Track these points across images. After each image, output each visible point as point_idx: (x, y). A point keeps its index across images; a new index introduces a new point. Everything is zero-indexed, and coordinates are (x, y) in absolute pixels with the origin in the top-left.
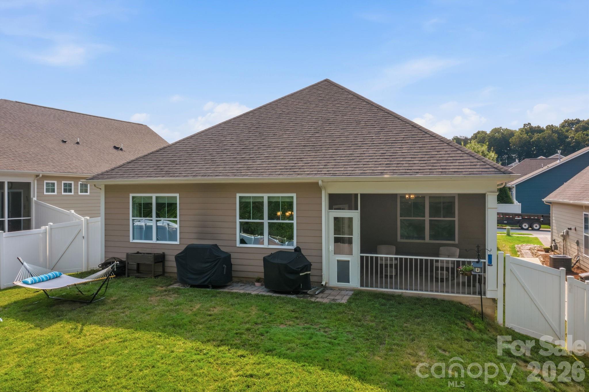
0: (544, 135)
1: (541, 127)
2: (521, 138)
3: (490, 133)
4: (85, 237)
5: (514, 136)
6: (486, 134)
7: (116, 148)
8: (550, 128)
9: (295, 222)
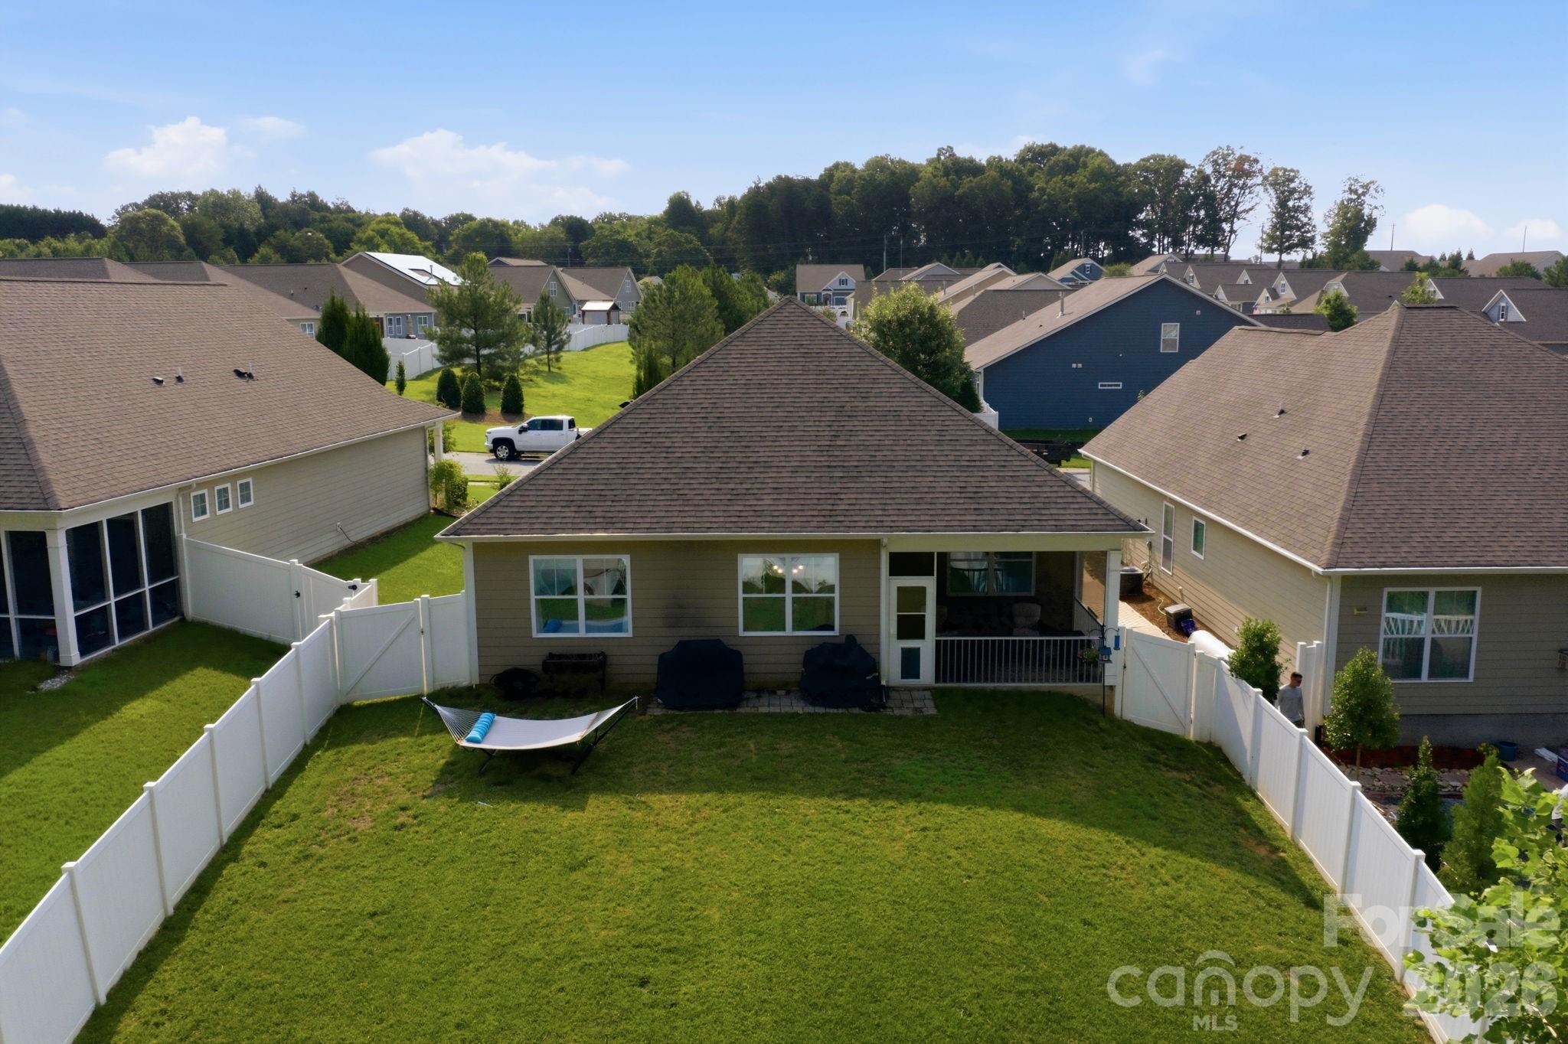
0: (984, 182)
1: (977, 160)
2: (935, 187)
3: (864, 171)
4: (427, 630)
5: (918, 180)
6: (854, 171)
7: (240, 374)
8: (996, 163)
9: (836, 595)
